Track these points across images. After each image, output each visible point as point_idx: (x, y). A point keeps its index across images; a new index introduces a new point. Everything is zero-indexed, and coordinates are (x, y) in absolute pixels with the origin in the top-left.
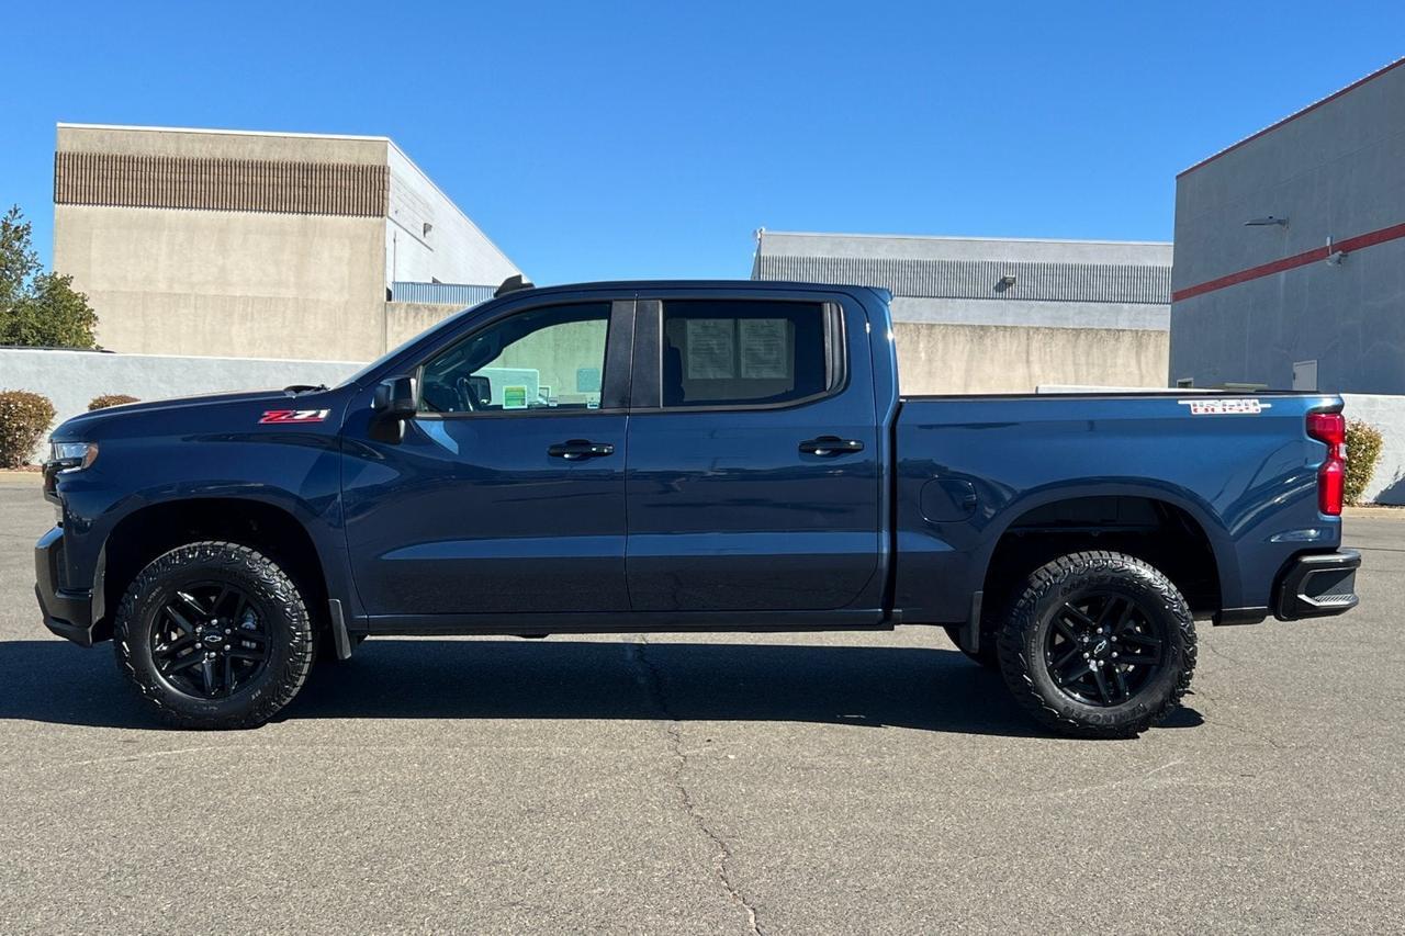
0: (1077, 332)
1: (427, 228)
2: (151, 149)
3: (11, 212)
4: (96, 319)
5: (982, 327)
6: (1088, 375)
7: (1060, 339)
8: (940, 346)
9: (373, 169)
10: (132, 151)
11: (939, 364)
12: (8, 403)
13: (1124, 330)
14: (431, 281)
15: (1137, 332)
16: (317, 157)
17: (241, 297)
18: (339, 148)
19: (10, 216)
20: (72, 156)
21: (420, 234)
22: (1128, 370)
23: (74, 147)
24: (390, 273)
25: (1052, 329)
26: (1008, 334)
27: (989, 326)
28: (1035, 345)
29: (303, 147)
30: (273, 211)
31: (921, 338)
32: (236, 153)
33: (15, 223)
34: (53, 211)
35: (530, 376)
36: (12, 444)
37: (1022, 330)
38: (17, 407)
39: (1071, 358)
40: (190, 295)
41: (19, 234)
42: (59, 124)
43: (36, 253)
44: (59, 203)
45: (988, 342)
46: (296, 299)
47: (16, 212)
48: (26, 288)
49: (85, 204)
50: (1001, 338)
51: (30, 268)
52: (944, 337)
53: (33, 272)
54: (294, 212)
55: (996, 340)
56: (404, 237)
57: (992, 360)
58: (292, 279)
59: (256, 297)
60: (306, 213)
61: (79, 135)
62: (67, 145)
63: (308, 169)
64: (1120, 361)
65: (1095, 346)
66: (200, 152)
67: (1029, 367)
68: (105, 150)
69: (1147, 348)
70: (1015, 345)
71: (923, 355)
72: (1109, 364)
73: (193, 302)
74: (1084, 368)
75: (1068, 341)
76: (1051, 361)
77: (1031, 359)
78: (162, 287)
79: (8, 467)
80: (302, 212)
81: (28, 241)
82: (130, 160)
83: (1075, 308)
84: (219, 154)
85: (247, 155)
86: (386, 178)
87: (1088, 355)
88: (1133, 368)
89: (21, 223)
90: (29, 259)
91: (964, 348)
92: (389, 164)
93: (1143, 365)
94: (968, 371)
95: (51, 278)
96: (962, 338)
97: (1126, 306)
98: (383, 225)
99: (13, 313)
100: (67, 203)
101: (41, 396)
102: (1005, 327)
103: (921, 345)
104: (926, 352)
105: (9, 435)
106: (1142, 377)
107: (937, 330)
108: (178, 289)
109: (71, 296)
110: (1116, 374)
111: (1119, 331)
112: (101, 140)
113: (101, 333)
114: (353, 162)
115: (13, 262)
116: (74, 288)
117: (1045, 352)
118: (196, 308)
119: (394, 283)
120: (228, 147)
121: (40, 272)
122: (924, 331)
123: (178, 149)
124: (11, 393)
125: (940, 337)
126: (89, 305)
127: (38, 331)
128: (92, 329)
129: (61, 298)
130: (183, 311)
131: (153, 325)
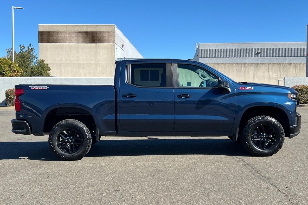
0: (280, 64)
1: (123, 46)
2: (60, 29)
3: (30, 45)
4: (51, 69)
5: (257, 64)
6: (283, 74)
7: (276, 66)
8: (247, 68)
9: (112, 32)
10: (56, 30)
11: (247, 73)
13: (292, 63)
14: (124, 58)
15: (295, 63)
16: (99, 30)
17: (82, 63)
18: (103, 27)
19: (29, 46)
20: (42, 32)
21: (122, 47)
22: (293, 73)
23: (43, 30)
24: (116, 56)
25: (274, 63)
26: (263, 65)
27: (259, 63)
28: (270, 67)
29: (95, 28)
30: (89, 43)
31: (242, 67)
32: (80, 30)
33: (30, 48)
34: (38, 45)
37: (267, 64)
39: (279, 70)
40: (70, 63)
41: (32, 50)
42: (39, 25)
43: (36, 54)
44: (40, 43)
45: (259, 67)
46: (95, 63)
47: (31, 45)
48: (34, 63)
49: (46, 43)
50: (262, 66)
51: (35, 58)
52: (248, 66)
53: (36, 59)
54: (93, 43)
55: (260, 66)
56: (118, 48)
57: (260, 72)
58: (94, 59)
59: (86, 63)
60: (96, 43)
61: (44, 27)
62: (41, 29)
63: (96, 33)
64: (291, 71)
65: (285, 67)
66: (72, 30)
67: (269, 73)
68: (50, 30)
69: (298, 67)
70: (265, 68)
71: (243, 71)
72: (288, 72)
73: (71, 65)
74: (282, 73)
75: (278, 66)
76: (274, 71)
77: (269, 71)
78: (64, 62)
80: (95, 43)
81: (34, 52)
82: (55, 32)
83: (275, 59)
84: (76, 30)
85: (82, 30)
86: (114, 34)
87: (283, 69)
88: (294, 72)
89: (32, 47)
90: (35, 56)
91: (253, 69)
92: (115, 31)
93: (297, 71)
94: (254, 74)
95: (40, 60)
96: (252, 67)
97: (288, 58)
98: (114, 45)
99: (32, 69)
100: (42, 43)
102: (263, 63)
103: (242, 69)
104: (244, 70)
106: (296, 74)
107: (246, 65)
108: (68, 62)
109: (45, 64)
110: (290, 74)
111: (290, 63)
112: (49, 28)
113: (51, 72)
114: (107, 31)
115: (31, 57)
116: (45, 62)
117: (273, 69)
118: (72, 66)
119: (117, 59)
120: (78, 29)
121: (37, 59)
122: (243, 65)
123: (66, 29)
125: (247, 67)
126: (49, 66)
127: (38, 73)
128: (49, 72)
129: (42, 65)
130: (69, 67)
131: (62, 70)
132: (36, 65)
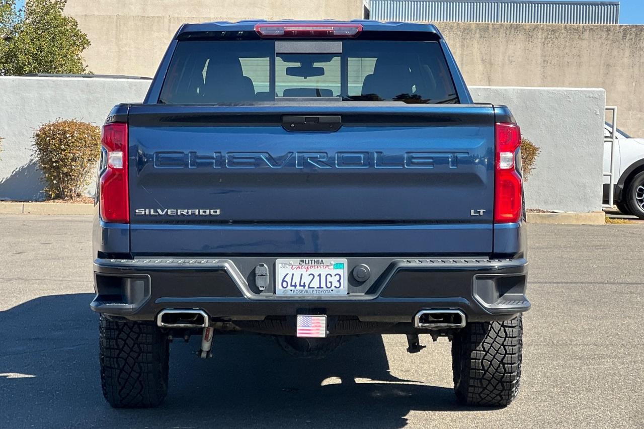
4: (88, 44)
12: (65, 133)
35: (596, 96)
36: (67, 174)
38: (72, 136)
79: (63, 199)
99: (9, 39)
101: (94, 125)
105: (65, 166)
113: (89, 58)
124: (65, 122)
128: (81, 55)
129: (55, 23)
130: (156, 34)
131: (127, 49)
132: (27, 21)
